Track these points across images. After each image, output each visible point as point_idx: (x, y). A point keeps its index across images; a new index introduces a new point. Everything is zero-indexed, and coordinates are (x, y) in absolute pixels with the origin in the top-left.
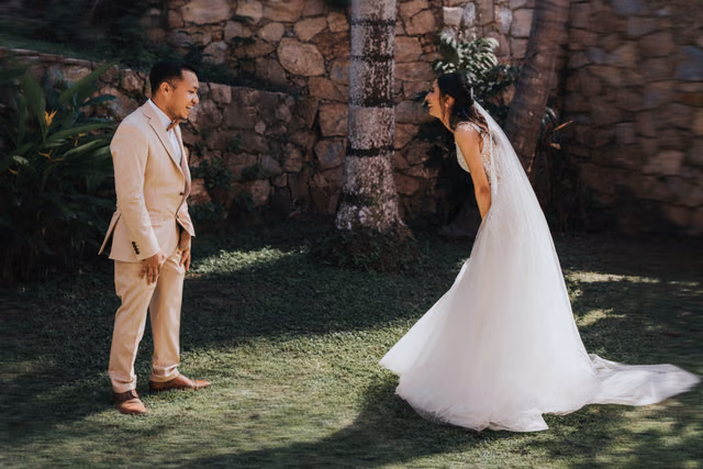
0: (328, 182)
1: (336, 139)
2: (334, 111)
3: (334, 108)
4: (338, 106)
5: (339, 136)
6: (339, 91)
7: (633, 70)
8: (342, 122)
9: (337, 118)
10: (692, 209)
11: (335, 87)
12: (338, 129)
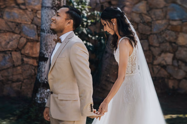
0: (3, 77)
1: (8, 52)
2: (6, 37)
3: (6, 35)
4: (8, 34)
5: (9, 51)
6: (8, 25)
7: (146, 14)
8: (11, 43)
9: (8, 40)
10: (179, 81)
11: (6, 23)
12: (8, 46)
